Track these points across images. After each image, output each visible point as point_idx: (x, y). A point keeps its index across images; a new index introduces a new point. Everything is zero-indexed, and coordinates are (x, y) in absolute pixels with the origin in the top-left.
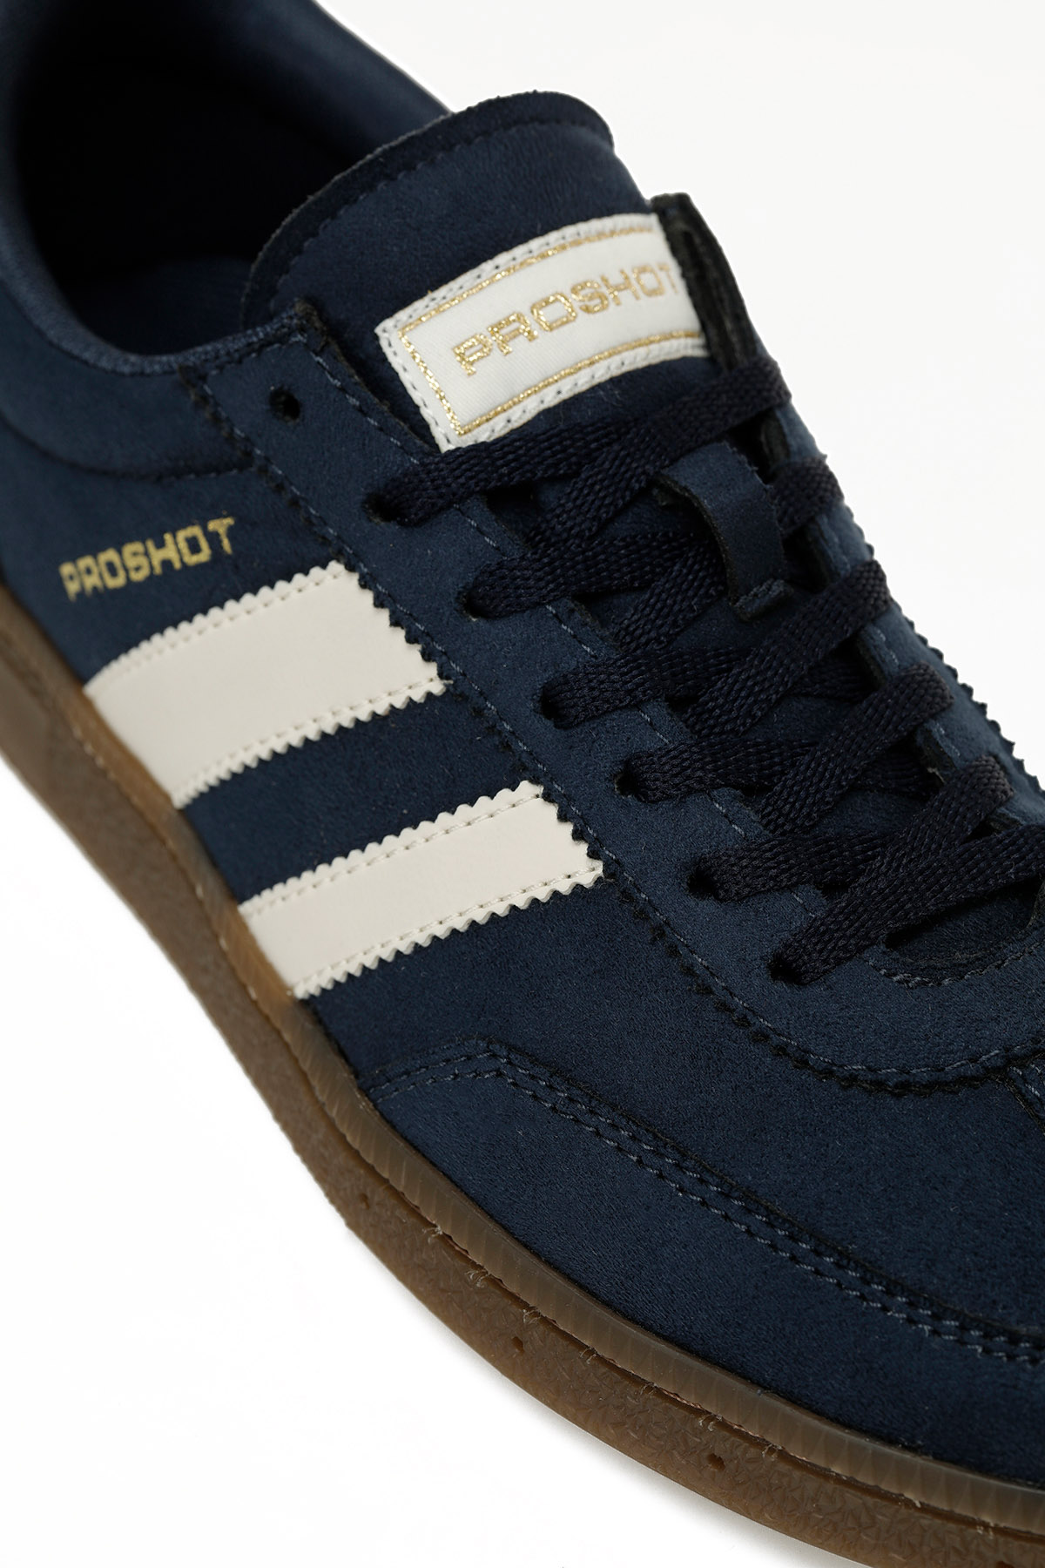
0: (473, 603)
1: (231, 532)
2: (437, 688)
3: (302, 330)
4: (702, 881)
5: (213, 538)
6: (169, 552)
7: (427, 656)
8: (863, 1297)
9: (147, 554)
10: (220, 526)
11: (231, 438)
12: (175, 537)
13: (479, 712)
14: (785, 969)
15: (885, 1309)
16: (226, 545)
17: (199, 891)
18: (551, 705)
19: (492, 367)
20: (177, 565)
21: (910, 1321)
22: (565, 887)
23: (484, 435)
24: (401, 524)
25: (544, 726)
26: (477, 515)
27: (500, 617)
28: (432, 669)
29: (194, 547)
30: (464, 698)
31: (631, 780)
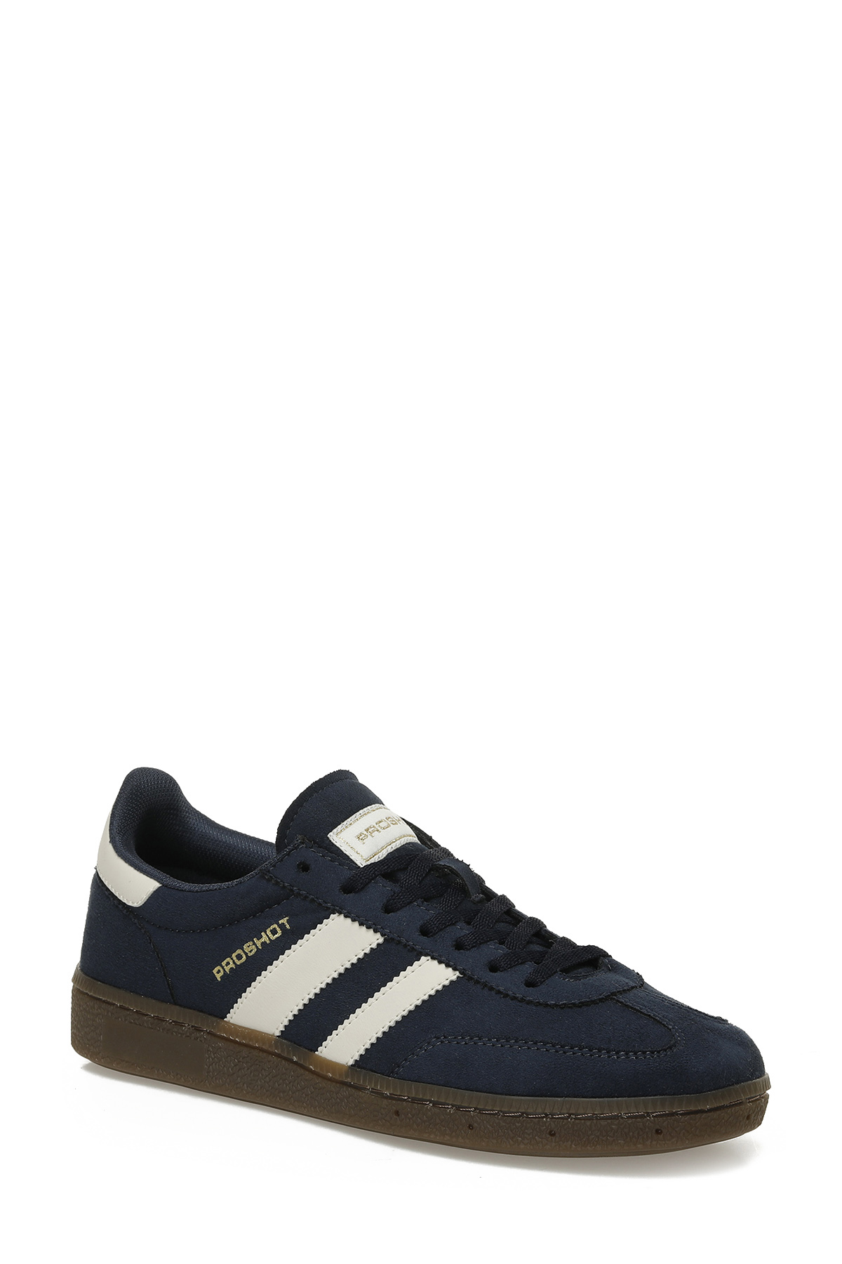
0: (388, 909)
1: (288, 921)
2: (381, 940)
3: (303, 843)
4: (493, 968)
5: (282, 926)
6: (264, 938)
7: (375, 931)
8: (591, 1055)
9: (254, 944)
10: (284, 921)
11: (284, 887)
12: (266, 932)
13: (399, 942)
14: (530, 984)
15: (600, 1056)
16: (288, 926)
17: (295, 1059)
18: (425, 932)
19: (369, 840)
20: (268, 942)
21: (609, 1057)
22: (447, 983)
23: (376, 859)
24: (356, 892)
25: (424, 939)
26: (381, 882)
27: (398, 909)
28: (378, 935)
29: (274, 932)
30: (393, 939)
31: (459, 946)
